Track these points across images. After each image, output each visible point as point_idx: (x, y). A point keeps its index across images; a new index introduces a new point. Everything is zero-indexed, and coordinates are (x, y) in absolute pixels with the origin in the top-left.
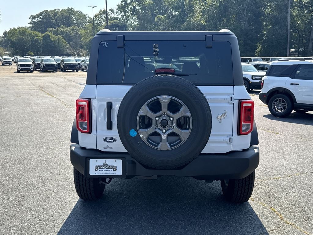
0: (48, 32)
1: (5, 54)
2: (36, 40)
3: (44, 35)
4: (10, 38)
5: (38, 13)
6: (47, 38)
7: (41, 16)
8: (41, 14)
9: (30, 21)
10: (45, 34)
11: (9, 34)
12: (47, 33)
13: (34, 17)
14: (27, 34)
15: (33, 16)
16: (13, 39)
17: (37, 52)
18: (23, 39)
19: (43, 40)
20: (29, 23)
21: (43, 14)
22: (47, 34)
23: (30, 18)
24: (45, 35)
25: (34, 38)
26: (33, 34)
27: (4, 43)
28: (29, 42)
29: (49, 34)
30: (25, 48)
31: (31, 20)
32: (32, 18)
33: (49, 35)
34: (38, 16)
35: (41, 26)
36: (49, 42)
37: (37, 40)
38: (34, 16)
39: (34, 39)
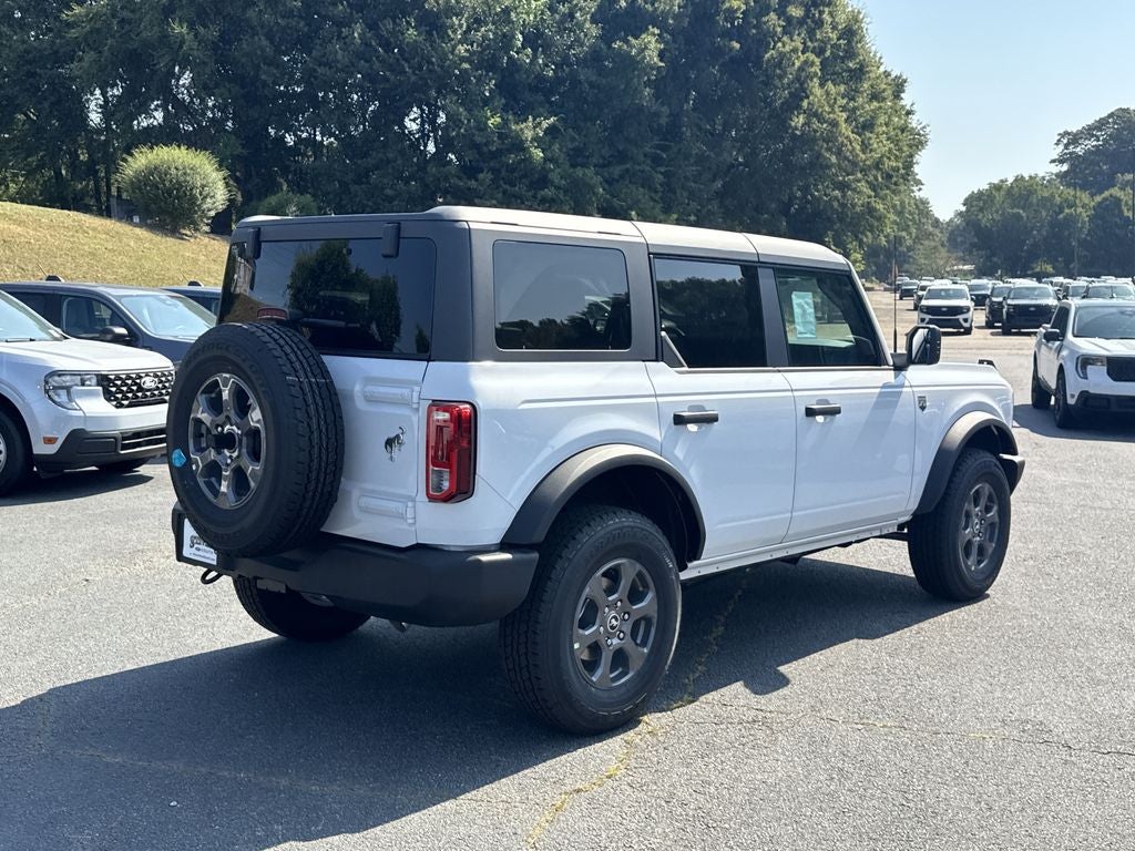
0: (1116, 188)
1: (953, 271)
2: (1065, 218)
3: (1098, 198)
4: (977, 215)
5: (1090, 122)
6: (1110, 209)
7: (1101, 131)
8: (1101, 124)
9: (1057, 151)
10: (1103, 195)
11: (975, 203)
12: (1115, 191)
13: (1074, 139)
14: (1035, 201)
15: (1069, 134)
16: (985, 219)
17: (1067, 263)
18: (1018, 217)
19: (1091, 219)
20: (1053, 161)
21: (1108, 123)
22: (1111, 196)
23: (1059, 140)
24: (1105, 199)
25: (1061, 212)
26: (1058, 200)
27: (961, 235)
28: (1042, 226)
29: (1118, 195)
30: (1022, 251)
31: (1061, 147)
32: (1065, 141)
33: (1120, 200)
34: (1089, 132)
35: (1097, 168)
36: (1116, 223)
37: (1071, 220)
38: (1075, 135)
39: (1061, 216)
